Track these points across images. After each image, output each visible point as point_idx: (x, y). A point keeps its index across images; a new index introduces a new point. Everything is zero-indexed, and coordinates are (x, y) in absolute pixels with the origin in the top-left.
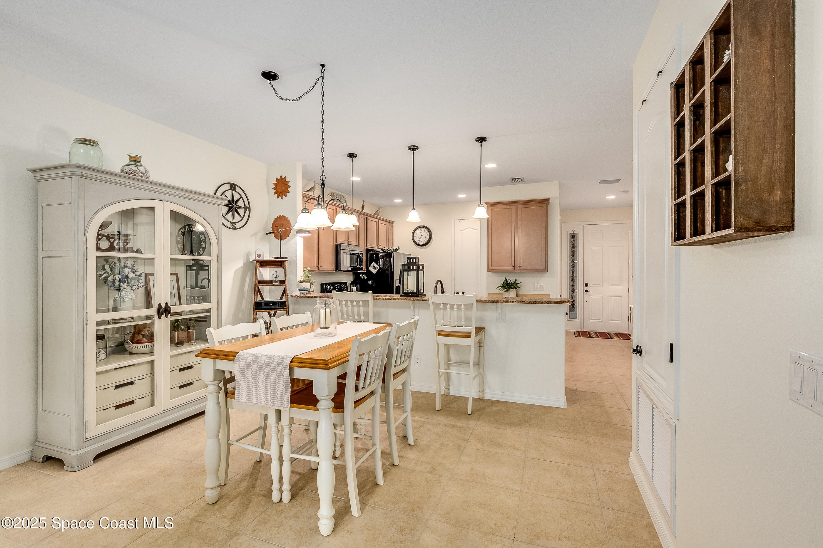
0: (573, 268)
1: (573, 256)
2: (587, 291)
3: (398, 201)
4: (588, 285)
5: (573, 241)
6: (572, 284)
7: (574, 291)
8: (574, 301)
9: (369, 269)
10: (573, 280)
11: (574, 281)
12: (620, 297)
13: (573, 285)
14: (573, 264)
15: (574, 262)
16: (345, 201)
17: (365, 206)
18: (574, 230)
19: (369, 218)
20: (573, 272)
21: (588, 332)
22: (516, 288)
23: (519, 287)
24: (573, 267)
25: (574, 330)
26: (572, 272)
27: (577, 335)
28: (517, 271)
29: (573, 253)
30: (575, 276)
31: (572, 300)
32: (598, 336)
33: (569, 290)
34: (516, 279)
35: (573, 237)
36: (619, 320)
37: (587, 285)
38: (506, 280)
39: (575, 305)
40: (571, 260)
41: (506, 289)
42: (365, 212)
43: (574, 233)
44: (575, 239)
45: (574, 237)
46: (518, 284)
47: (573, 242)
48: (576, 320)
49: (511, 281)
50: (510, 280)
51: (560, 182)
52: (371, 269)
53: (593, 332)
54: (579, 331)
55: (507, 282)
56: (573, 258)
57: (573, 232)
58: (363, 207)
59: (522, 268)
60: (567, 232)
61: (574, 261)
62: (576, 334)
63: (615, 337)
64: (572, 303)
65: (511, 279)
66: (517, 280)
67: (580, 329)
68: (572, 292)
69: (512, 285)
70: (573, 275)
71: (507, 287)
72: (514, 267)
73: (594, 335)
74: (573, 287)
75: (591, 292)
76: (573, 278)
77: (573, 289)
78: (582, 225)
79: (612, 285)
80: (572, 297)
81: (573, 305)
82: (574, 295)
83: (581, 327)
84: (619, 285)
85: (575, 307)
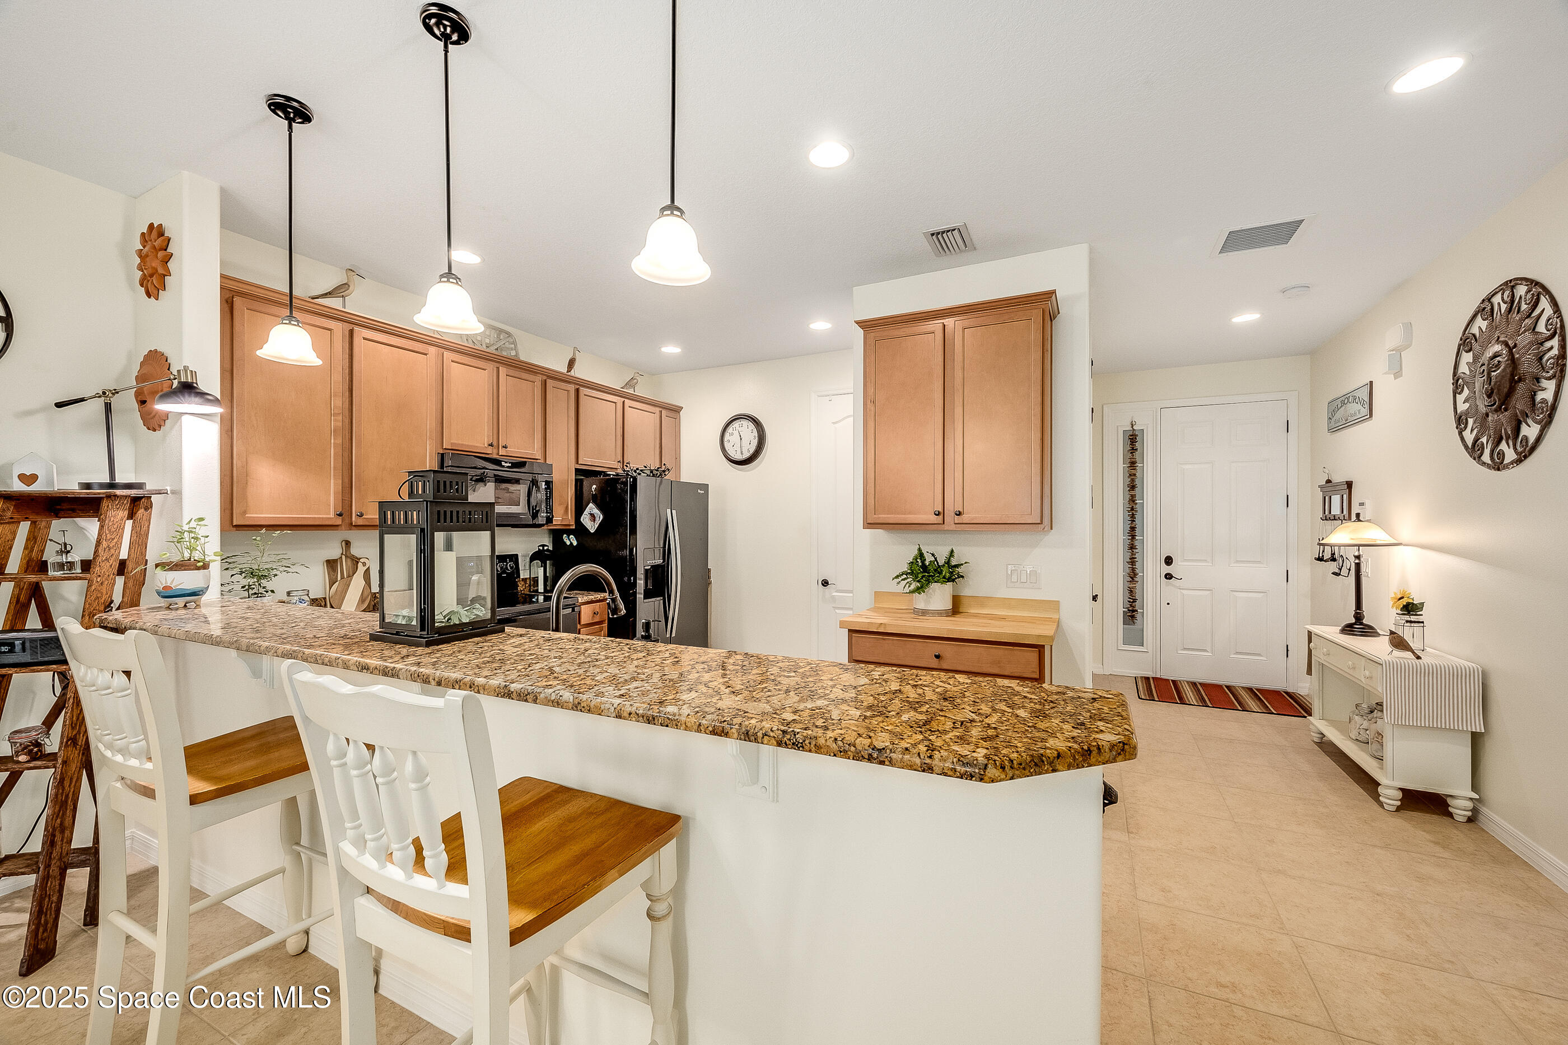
0: (1132, 517)
1: (1133, 487)
2: (1169, 576)
3: (671, 350)
4: (1172, 561)
5: (1133, 450)
6: (1130, 559)
7: (1135, 575)
8: (1135, 601)
9: (582, 520)
10: (1132, 547)
11: (1135, 550)
12: (1262, 594)
13: (1132, 561)
14: (1132, 509)
15: (1136, 504)
16: (513, 346)
17: (577, 360)
18: (1134, 422)
19: (584, 391)
20: (1133, 529)
21: (1172, 680)
22: (950, 580)
23: (962, 577)
24: (1133, 514)
25: (1133, 674)
26: (1131, 528)
27: (1145, 695)
28: (953, 527)
29: (1133, 480)
30: (1137, 538)
31: (1129, 598)
32: (1204, 701)
33: (1121, 574)
34: (952, 551)
35: (1133, 440)
36: (1259, 655)
37: (1169, 561)
38: (921, 555)
39: (1137, 611)
40: (1128, 497)
41: (918, 581)
42: (577, 375)
43: (1134, 430)
44: (1138, 445)
45: (1136, 439)
46: (957, 566)
47: (1131, 453)
48: (1140, 649)
49: (936, 559)
50: (933, 555)
51: (1091, 251)
52: (585, 519)
53: (1188, 682)
54: (1147, 679)
55: (923, 561)
56: (1133, 493)
57: (1132, 427)
58: (571, 363)
59: (965, 518)
60: (1117, 426)
61: (1134, 501)
62: (1141, 689)
63: (1252, 704)
64: (1131, 605)
65: (937, 550)
66: (955, 554)
67: (1151, 673)
68: (1131, 578)
69: (938, 570)
70: (1133, 537)
71: (923, 576)
72: (941, 517)
73: (1189, 694)
74: (1131, 566)
75: (1181, 579)
76: (1132, 544)
77: (1133, 570)
78: (1156, 409)
79: (1237, 562)
80: (1131, 591)
81: (1134, 611)
82: (1136, 587)
83: (1154, 668)
84: (1259, 562)
85: (1138, 616)
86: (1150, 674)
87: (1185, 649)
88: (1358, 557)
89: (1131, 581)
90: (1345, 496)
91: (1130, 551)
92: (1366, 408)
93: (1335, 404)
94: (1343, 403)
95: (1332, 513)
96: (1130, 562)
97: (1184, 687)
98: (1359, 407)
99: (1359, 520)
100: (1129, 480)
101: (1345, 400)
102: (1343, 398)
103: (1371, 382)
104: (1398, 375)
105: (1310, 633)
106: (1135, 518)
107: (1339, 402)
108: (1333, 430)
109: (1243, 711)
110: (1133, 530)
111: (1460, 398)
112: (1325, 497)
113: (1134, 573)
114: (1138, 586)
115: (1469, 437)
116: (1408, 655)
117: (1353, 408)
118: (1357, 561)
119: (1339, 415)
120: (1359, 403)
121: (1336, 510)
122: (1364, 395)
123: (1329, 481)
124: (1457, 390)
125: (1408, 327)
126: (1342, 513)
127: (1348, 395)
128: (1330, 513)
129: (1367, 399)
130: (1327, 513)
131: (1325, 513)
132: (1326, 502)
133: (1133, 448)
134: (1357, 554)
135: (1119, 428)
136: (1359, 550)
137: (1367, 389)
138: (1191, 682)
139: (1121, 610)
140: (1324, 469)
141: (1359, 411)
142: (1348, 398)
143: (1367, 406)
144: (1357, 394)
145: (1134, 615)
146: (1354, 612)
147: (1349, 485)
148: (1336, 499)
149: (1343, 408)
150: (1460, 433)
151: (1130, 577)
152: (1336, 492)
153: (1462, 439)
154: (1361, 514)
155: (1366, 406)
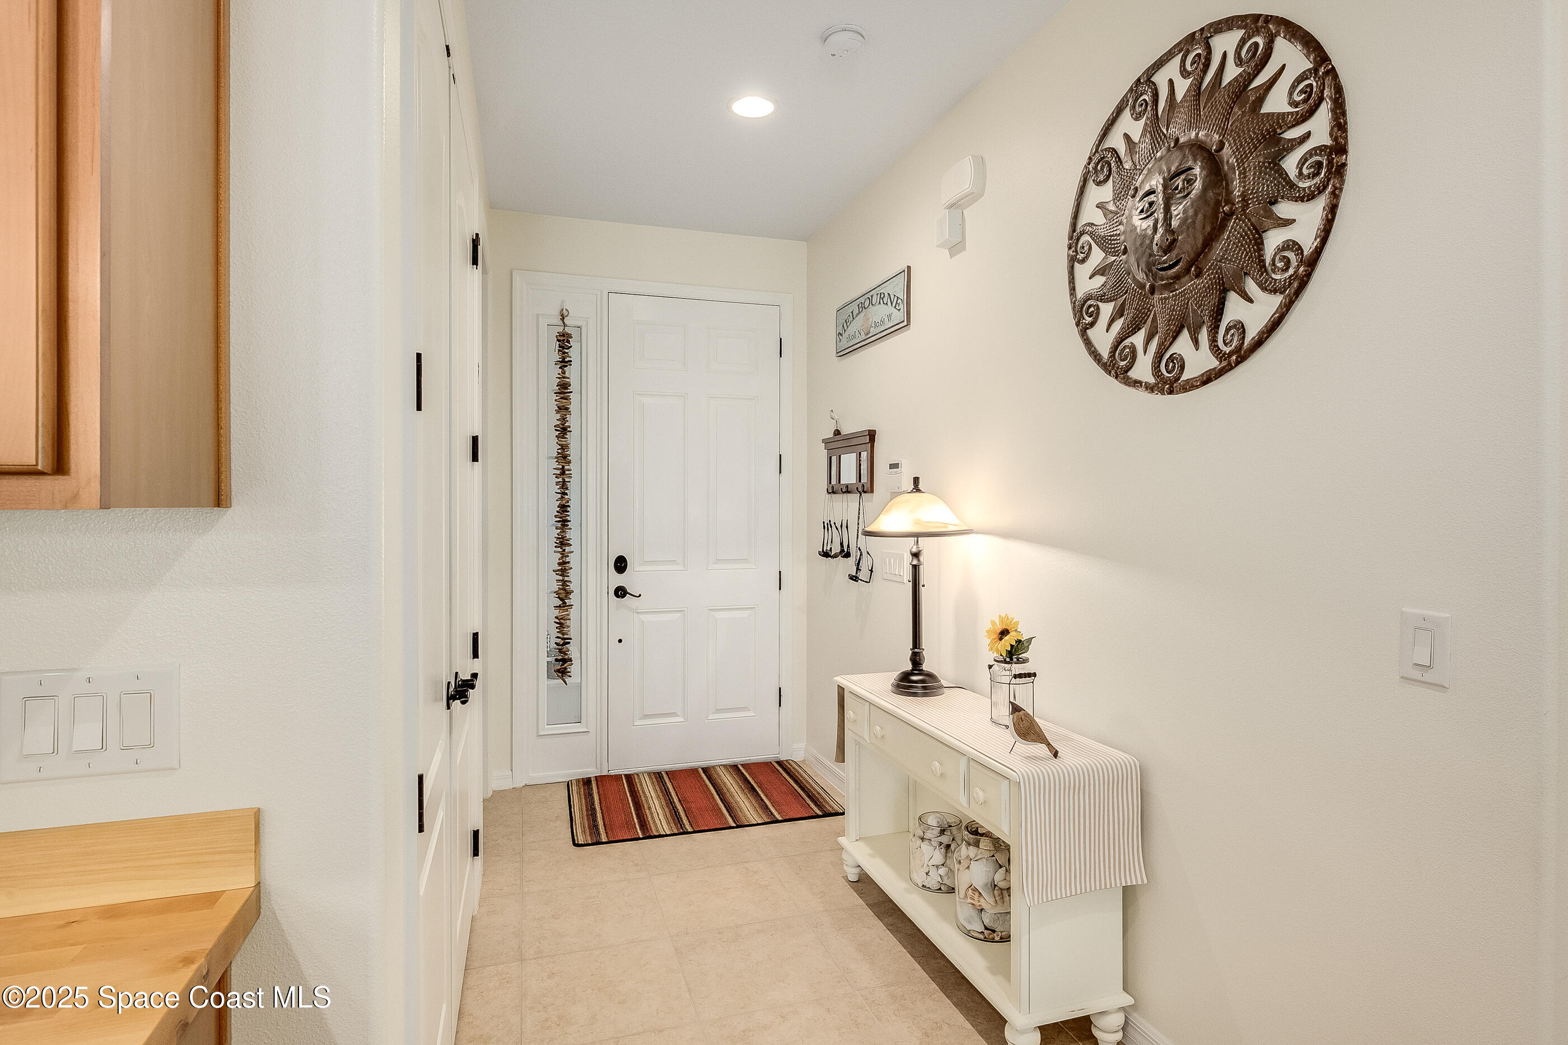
0: (562, 487)
1: (563, 431)
2: (621, 592)
4: (626, 566)
5: (565, 362)
6: (560, 564)
7: (568, 593)
8: (567, 641)
10: (563, 543)
11: (567, 549)
12: (751, 611)
13: (563, 569)
14: (563, 473)
18: (565, 311)
20: (563, 509)
21: (625, 776)
24: (564, 481)
25: (565, 777)
26: (561, 507)
29: (563, 419)
30: (570, 525)
31: (558, 637)
32: (679, 818)
33: (544, 594)
35: (564, 344)
36: (746, 709)
37: (621, 565)
39: (570, 660)
43: (565, 325)
44: (573, 354)
45: (568, 342)
47: (561, 368)
48: (576, 729)
53: (649, 775)
54: (586, 781)
57: (563, 319)
60: (538, 315)
61: (565, 457)
62: (576, 802)
63: (745, 804)
64: (560, 651)
67: (593, 769)
68: (561, 599)
70: (564, 523)
73: (655, 806)
74: (561, 578)
75: (640, 595)
76: (563, 538)
77: (564, 583)
78: (602, 291)
79: (718, 561)
80: (561, 624)
81: (564, 661)
82: (568, 615)
83: (598, 756)
84: (745, 561)
85: (574, 669)
86: (591, 771)
87: (646, 717)
88: (916, 555)
89: (560, 606)
90: (864, 455)
91: (559, 549)
92: (902, 310)
93: (848, 310)
94: (862, 307)
95: (841, 483)
96: (558, 570)
97: (644, 785)
98: (890, 309)
99: (918, 491)
100: (558, 416)
101: (864, 303)
102: (862, 300)
103: (909, 268)
104: (956, 248)
105: (841, 691)
106: (567, 489)
107: (854, 307)
108: (842, 353)
109: (738, 827)
110: (563, 511)
111: (1083, 271)
112: (831, 458)
113: (565, 590)
114: (573, 613)
115: (1103, 338)
116: (1041, 749)
117: (880, 312)
118: (915, 562)
119: (853, 328)
120: (889, 303)
121: (849, 477)
122: (897, 289)
123: (837, 433)
124: (1076, 258)
125: (980, 163)
126: (860, 481)
127: (871, 294)
128: (839, 482)
129: (902, 295)
130: (834, 482)
131: (830, 483)
132: (833, 465)
133: (564, 358)
134: (914, 550)
135: (541, 319)
136: (917, 542)
137: (902, 280)
138: (654, 773)
139: (544, 659)
140: (832, 414)
141: (890, 316)
142: (870, 300)
143: (903, 307)
144: (886, 289)
145: (566, 668)
146: (911, 652)
147: (872, 435)
148: (849, 460)
149: (862, 315)
150: (1083, 332)
151: (559, 598)
152: (849, 448)
153: (1088, 343)
154: (920, 480)
155: (901, 306)
